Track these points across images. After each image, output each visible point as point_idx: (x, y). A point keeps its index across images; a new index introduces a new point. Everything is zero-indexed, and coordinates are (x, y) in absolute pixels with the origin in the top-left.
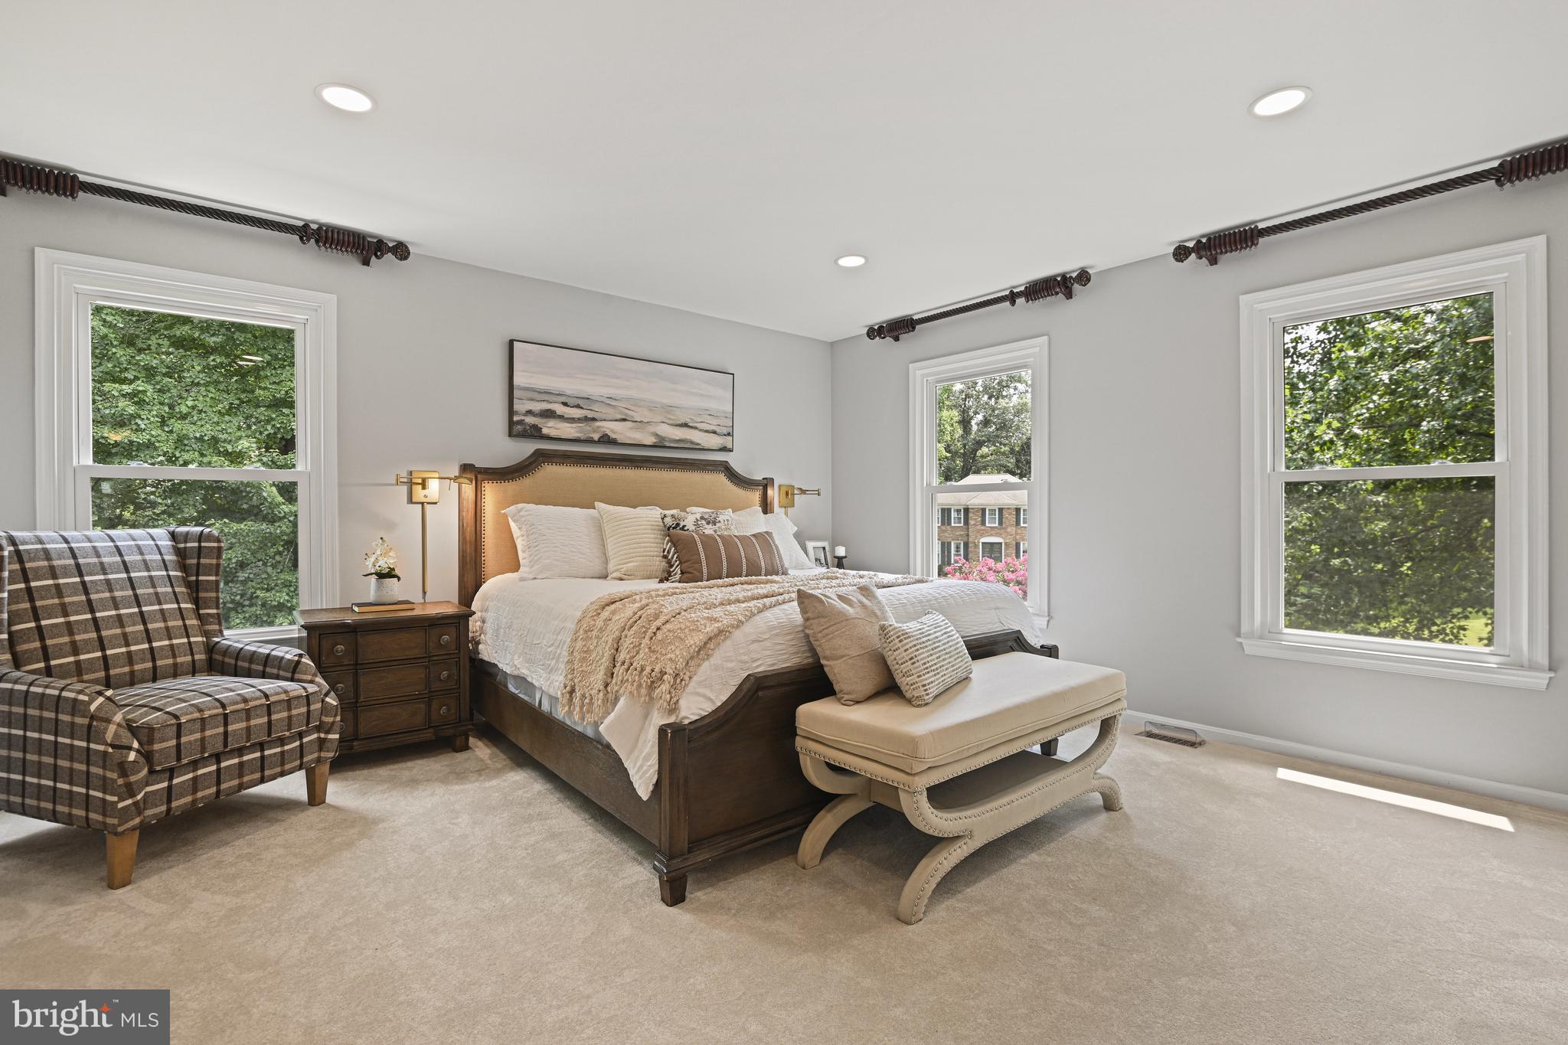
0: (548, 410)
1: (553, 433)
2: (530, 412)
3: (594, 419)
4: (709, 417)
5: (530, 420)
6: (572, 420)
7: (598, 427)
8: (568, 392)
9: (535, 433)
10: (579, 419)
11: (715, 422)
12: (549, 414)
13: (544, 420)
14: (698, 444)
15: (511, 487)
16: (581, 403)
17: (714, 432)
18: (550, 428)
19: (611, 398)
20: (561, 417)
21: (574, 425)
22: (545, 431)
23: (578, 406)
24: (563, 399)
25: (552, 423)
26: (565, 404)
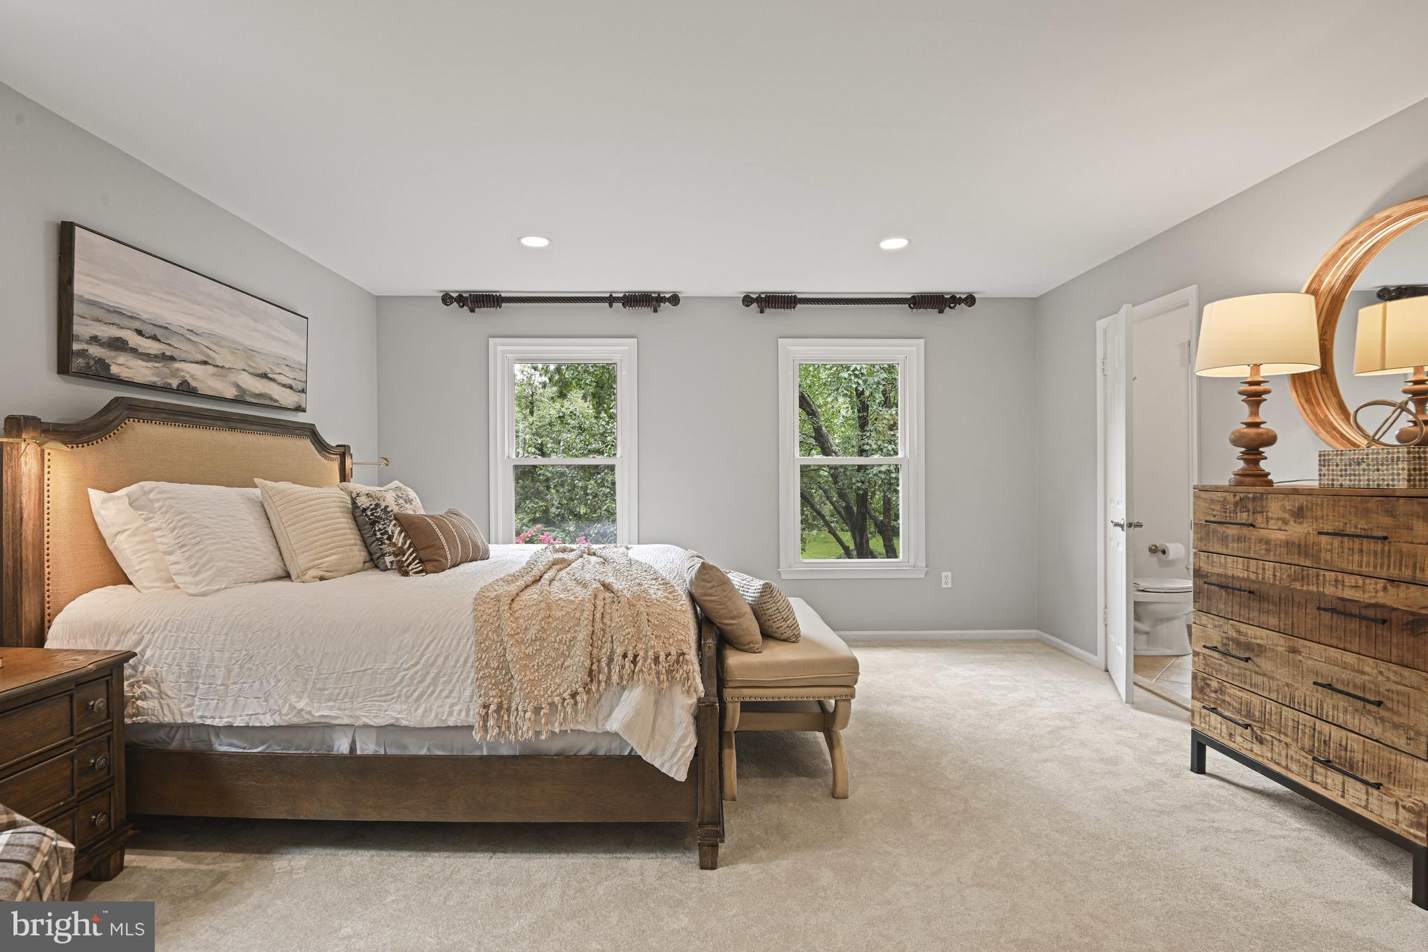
0: (118, 339)
1: (124, 374)
2: (94, 339)
3: (172, 358)
4: (287, 368)
5: (95, 351)
6: (147, 357)
7: (178, 370)
8: (144, 316)
9: (99, 373)
10: (156, 356)
11: (292, 375)
12: (118, 345)
13: (113, 354)
14: (277, 401)
15: (89, 455)
16: (159, 332)
17: (291, 387)
18: (123, 366)
19: (192, 331)
20: (134, 351)
21: (150, 364)
22: (114, 370)
23: (154, 338)
24: (137, 325)
25: (122, 358)
26: (139, 332)
